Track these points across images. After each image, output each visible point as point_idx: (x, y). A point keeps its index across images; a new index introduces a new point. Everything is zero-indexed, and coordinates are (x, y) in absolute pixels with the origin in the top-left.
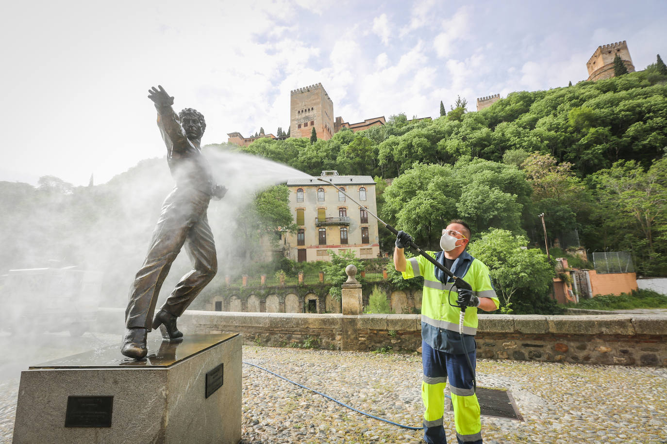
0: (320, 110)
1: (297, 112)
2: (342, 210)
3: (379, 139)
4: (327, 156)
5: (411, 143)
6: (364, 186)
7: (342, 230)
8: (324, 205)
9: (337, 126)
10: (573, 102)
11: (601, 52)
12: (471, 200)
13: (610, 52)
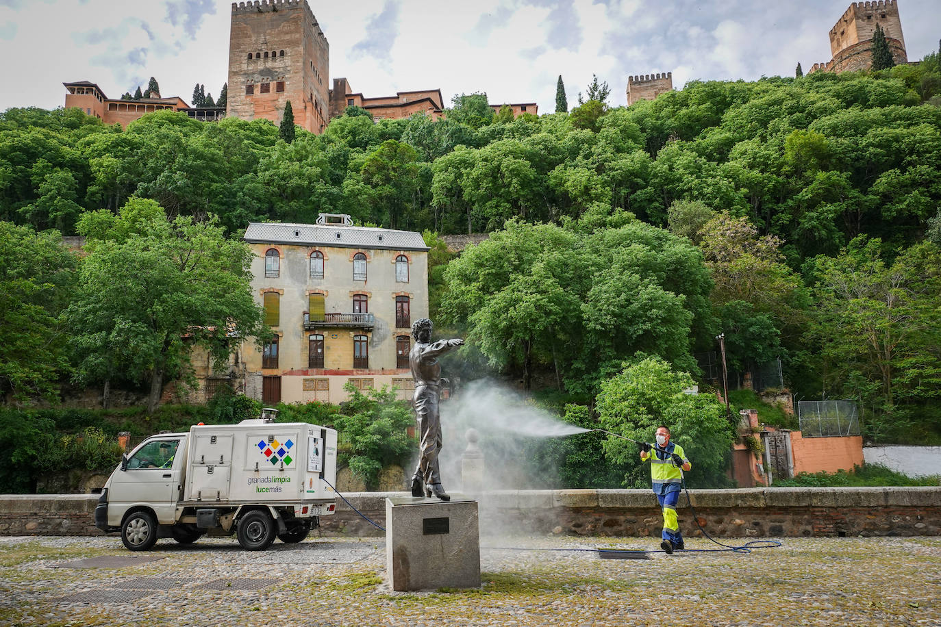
0: (301, 60)
1: (245, 56)
2: (360, 299)
3: (433, 150)
4: (322, 175)
5: (499, 166)
6: (406, 253)
7: (358, 339)
8: (322, 287)
9: (336, 100)
10: (795, 116)
11: (855, 13)
12: (608, 299)
13: (869, 17)
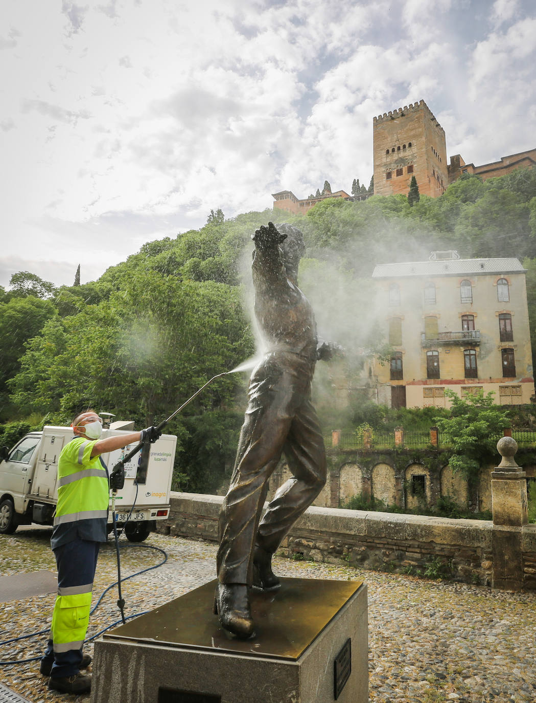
0: (424, 147)
1: (384, 152)
2: (468, 318)
6: (506, 277)
7: (467, 353)
8: (435, 310)
9: (454, 171)
